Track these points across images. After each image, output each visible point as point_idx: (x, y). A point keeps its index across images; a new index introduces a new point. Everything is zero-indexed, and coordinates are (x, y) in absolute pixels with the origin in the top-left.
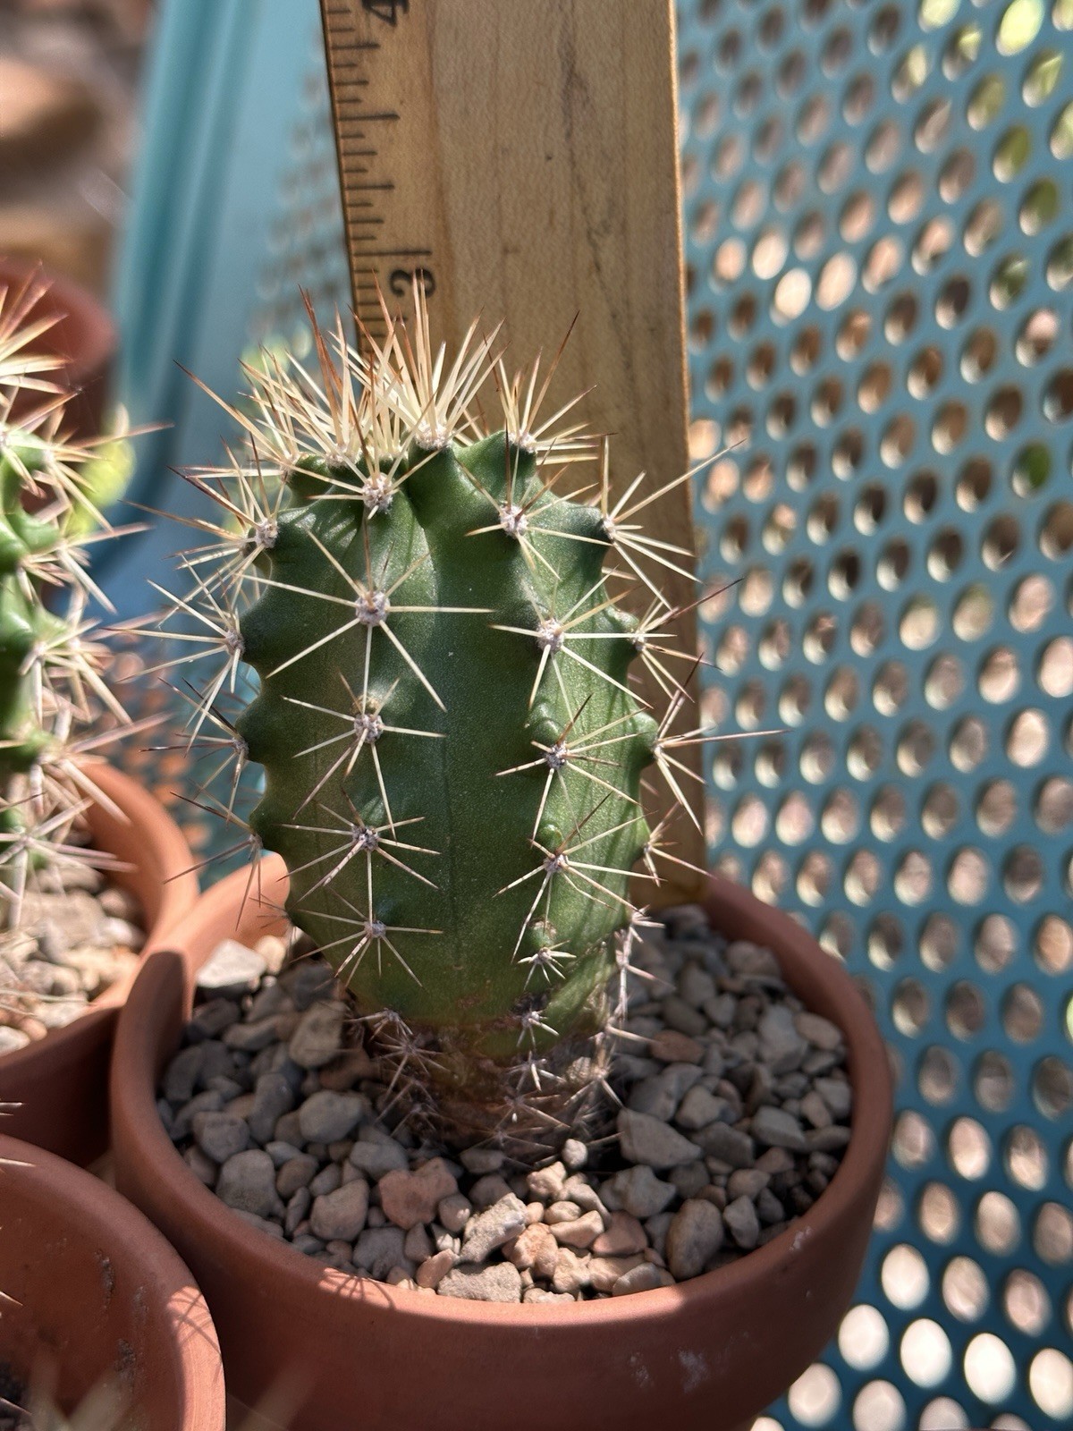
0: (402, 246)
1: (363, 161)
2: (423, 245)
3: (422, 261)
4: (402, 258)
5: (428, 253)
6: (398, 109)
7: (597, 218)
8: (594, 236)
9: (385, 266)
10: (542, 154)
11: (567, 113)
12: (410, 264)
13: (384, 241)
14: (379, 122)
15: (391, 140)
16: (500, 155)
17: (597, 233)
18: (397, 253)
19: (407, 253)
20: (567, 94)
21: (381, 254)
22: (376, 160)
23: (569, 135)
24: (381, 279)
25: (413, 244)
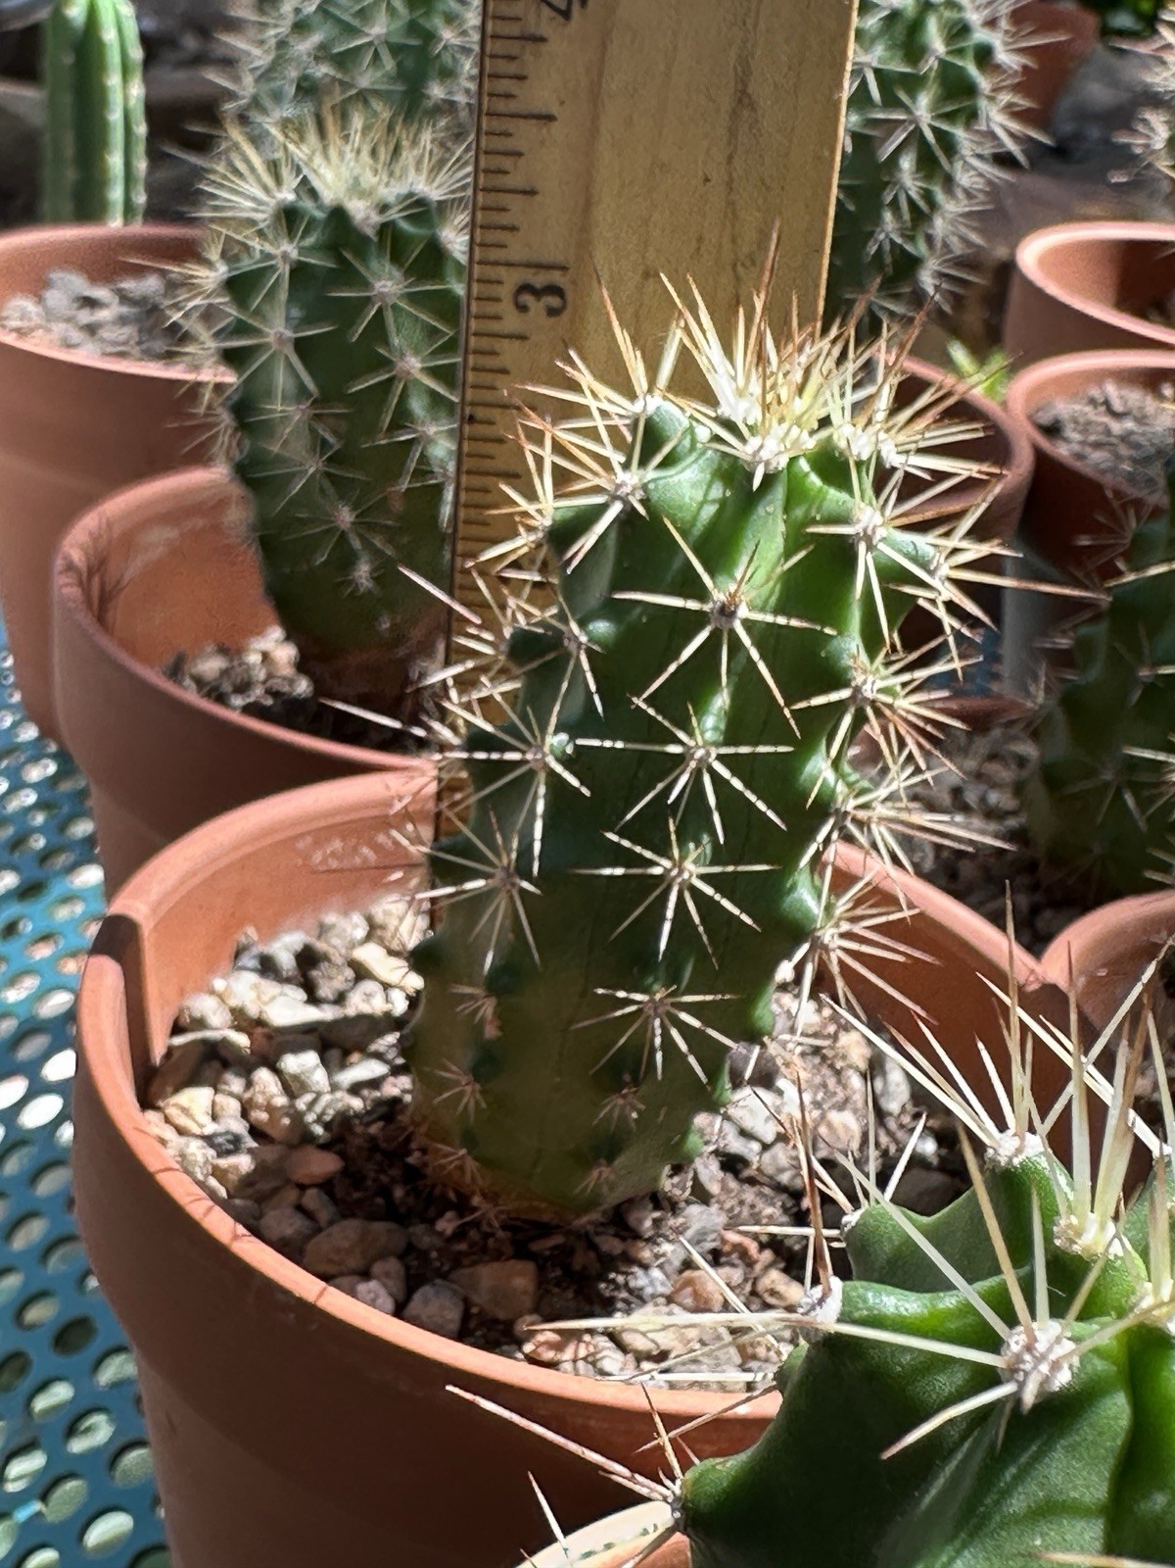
0: (535, 258)
1: (507, 163)
2: (560, 259)
3: (556, 278)
4: (533, 271)
5: (564, 268)
6: (555, 110)
7: (746, 249)
8: (740, 268)
9: (512, 278)
10: (701, 173)
11: (732, 133)
12: (540, 280)
13: (516, 251)
14: (534, 121)
15: (543, 142)
16: (657, 171)
17: (743, 265)
18: (528, 265)
19: (540, 266)
20: (734, 115)
21: (509, 264)
22: (522, 161)
23: (730, 159)
24: (505, 292)
25: (548, 257)
